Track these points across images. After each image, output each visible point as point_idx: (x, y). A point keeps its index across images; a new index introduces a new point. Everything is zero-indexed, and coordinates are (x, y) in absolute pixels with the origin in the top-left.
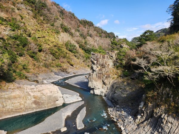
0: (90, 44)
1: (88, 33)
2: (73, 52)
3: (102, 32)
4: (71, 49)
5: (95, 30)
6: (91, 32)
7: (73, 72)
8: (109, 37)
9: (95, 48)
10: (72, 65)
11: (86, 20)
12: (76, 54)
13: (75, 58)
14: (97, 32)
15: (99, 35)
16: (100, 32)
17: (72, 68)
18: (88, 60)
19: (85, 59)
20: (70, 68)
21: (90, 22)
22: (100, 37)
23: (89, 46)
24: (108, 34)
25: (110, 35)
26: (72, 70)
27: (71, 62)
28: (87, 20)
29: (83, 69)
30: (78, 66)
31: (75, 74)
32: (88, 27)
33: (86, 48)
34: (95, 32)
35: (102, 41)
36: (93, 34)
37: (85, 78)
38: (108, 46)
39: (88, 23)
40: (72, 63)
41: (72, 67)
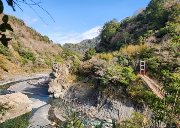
0: (25, 46)
1: (20, 33)
2: (6, 55)
3: (36, 35)
4: (2, 51)
5: (27, 31)
6: (24, 33)
7: (9, 78)
8: (44, 40)
9: (31, 51)
10: (7, 71)
11: (14, 17)
12: (11, 58)
13: (10, 62)
14: (30, 33)
15: (32, 37)
16: (34, 33)
17: (7, 74)
18: (26, 65)
19: (22, 63)
20: (5, 73)
21: (21, 20)
22: (34, 39)
23: (23, 49)
24: (43, 37)
25: (45, 38)
26: (7, 76)
27: (5, 67)
28: (16, 17)
29: (21, 75)
30: (14, 71)
31: (11, 80)
32: (19, 26)
33: (20, 50)
34: (28, 33)
35: (37, 44)
36: (26, 35)
37: (29, 84)
38: (44, 50)
39: (18, 21)
40: (7, 67)
41: (7, 72)
